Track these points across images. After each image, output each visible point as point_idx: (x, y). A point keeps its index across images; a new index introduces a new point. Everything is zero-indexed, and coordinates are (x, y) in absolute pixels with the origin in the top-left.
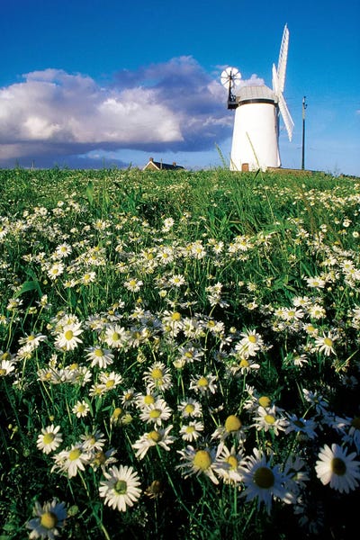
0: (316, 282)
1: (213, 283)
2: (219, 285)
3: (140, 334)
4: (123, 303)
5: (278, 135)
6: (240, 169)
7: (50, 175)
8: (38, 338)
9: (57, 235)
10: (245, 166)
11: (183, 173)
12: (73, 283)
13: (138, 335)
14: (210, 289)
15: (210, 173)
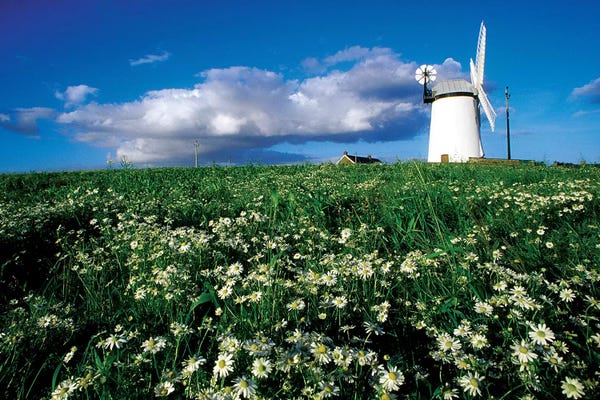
0: (483, 307)
1: (381, 301)
2: (386, 304)
3: (292, 360)
4: (286, 322)
5: (479, 126)
6: (439, 160)
7: (244, 171)
8: (198, 362)
9: (239, 244)
10: (445, 157)
11: (378, 166)
12: (244, 299)
13: (289, 361)
14: (375, 308)
15: (406, 167)
